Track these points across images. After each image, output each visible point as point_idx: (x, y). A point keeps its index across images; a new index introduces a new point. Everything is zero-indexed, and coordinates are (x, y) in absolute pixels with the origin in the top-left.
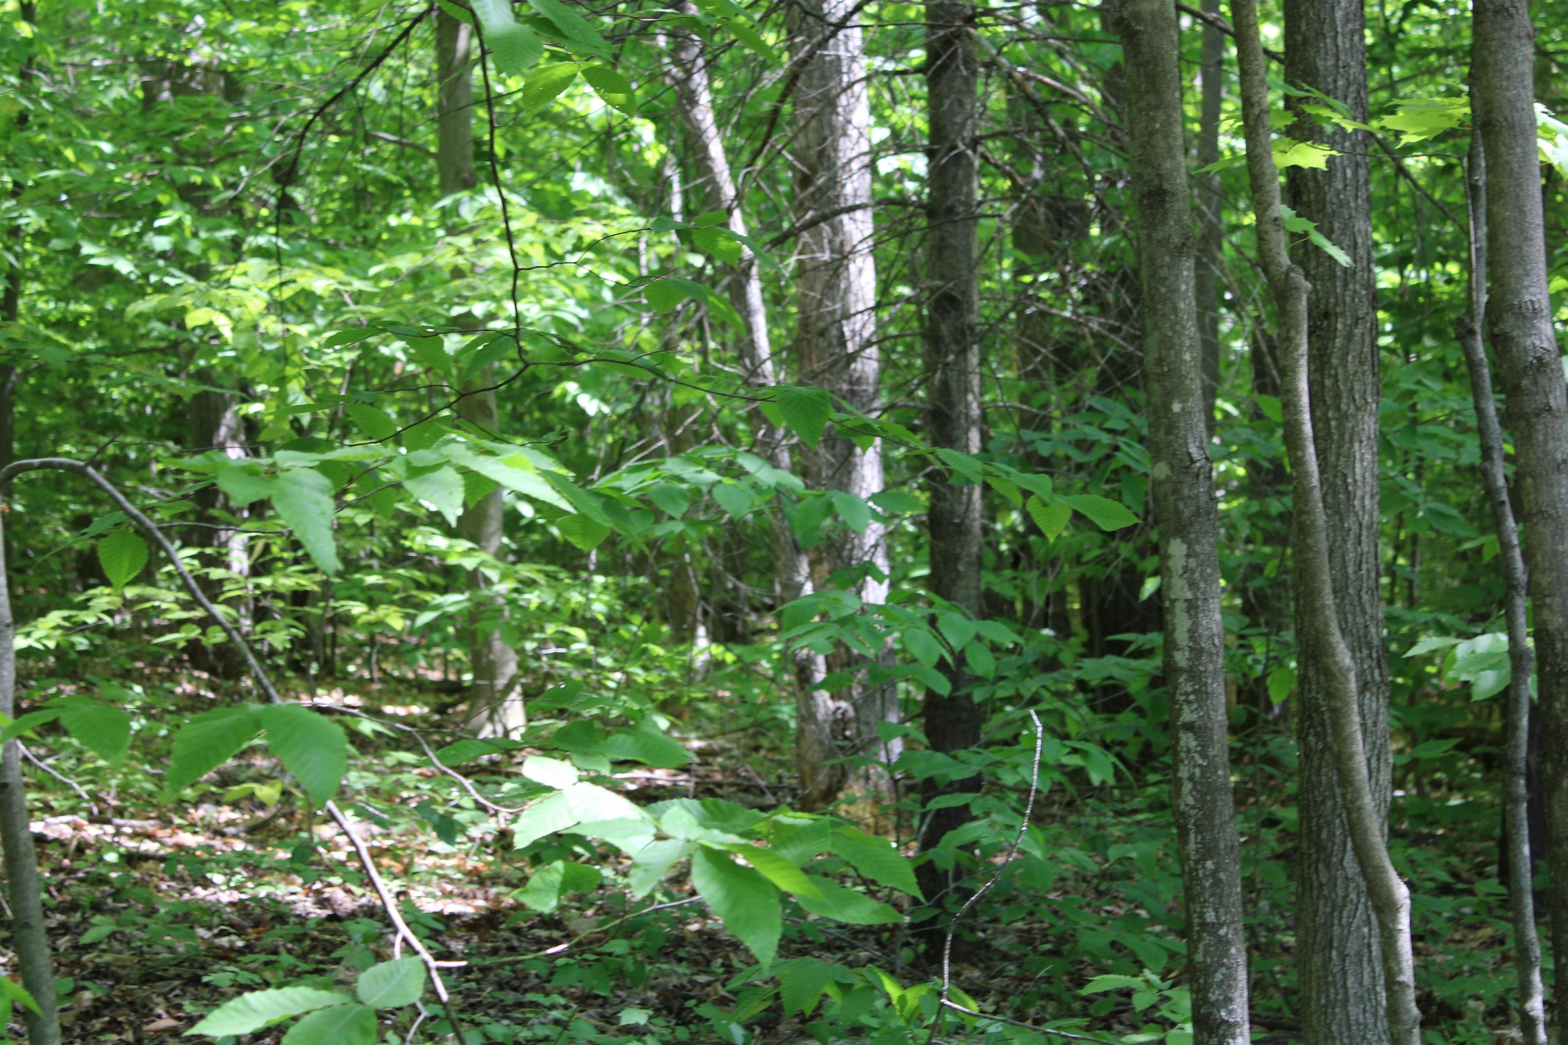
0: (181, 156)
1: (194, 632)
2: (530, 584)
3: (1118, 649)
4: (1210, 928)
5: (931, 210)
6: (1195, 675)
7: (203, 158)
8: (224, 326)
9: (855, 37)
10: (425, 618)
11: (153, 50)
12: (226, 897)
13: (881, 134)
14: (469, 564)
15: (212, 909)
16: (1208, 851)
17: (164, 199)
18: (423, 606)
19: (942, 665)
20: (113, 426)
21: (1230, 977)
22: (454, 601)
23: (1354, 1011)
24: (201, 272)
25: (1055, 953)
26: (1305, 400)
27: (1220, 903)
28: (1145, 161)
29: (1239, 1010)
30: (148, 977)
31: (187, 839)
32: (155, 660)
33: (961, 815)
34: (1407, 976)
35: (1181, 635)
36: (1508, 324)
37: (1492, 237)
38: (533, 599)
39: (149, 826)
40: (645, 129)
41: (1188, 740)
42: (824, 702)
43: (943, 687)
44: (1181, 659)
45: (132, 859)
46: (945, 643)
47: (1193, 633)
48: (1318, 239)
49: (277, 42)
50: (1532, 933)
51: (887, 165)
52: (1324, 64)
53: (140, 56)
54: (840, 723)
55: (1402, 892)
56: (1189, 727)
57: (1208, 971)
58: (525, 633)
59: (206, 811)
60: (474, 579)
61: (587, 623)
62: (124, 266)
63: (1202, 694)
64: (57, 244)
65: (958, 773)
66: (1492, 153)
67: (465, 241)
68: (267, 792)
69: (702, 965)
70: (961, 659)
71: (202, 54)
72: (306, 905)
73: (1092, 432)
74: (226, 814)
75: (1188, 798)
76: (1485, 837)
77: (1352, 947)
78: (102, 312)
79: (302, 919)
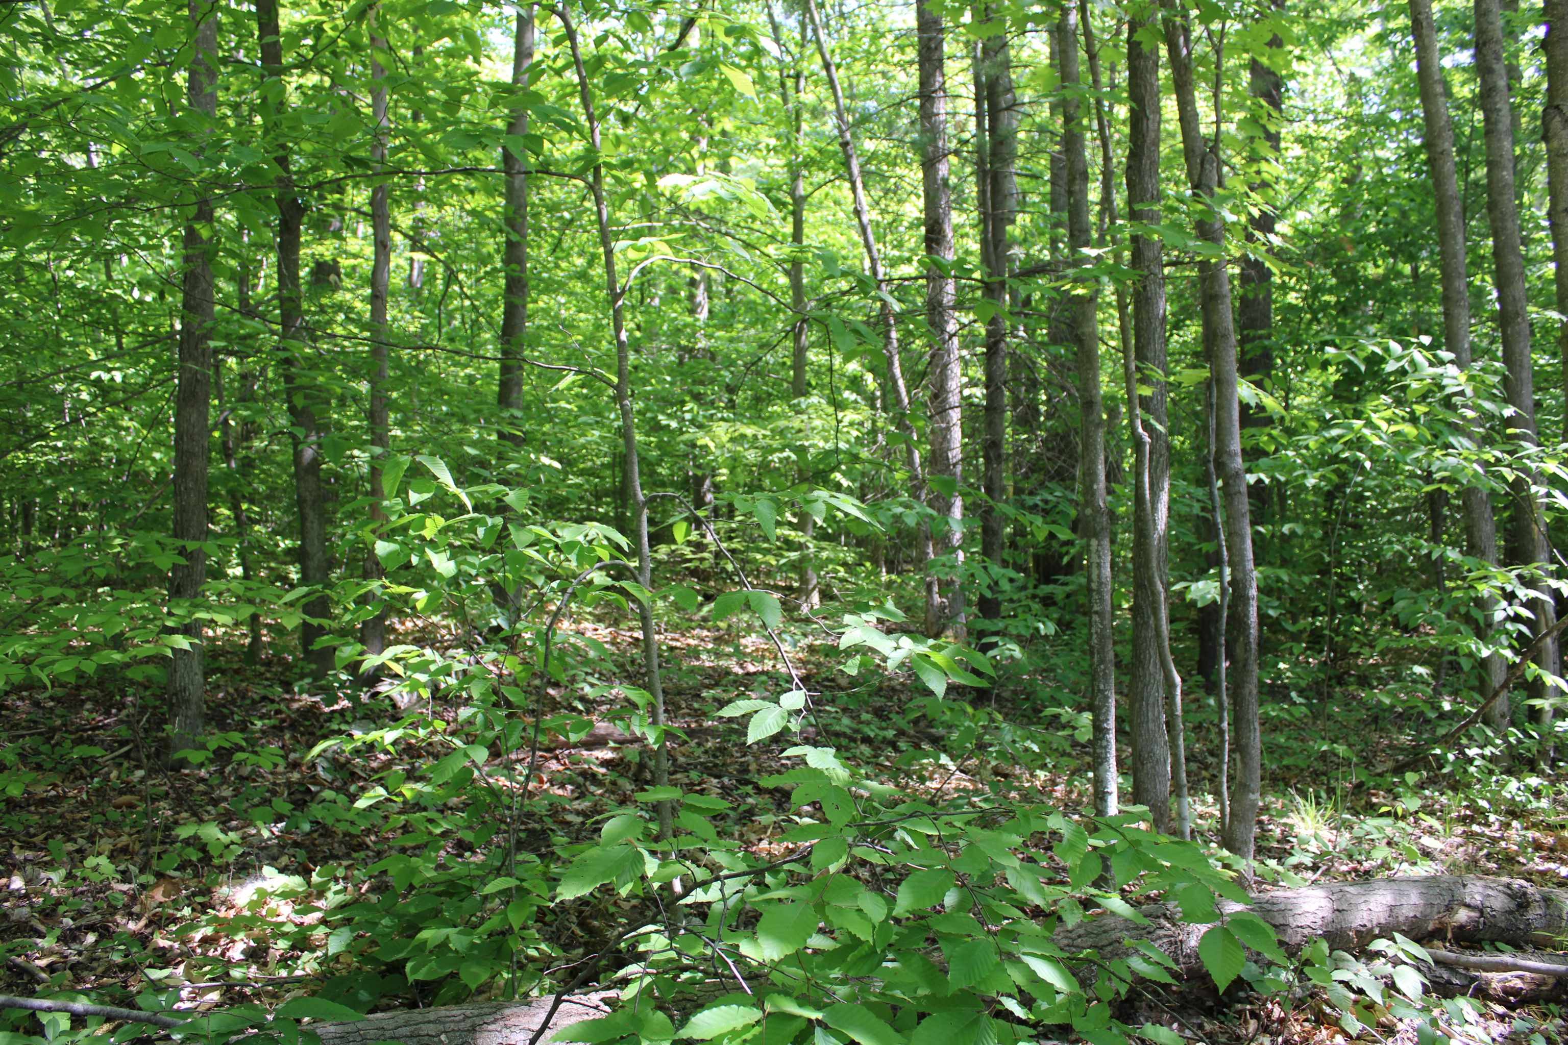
0: (695, 382)
1: (697, 563)
2: (823, 549)
3: (1055, 582)
4: (1102, 692)
5: (987, 408)
6: (1099, 592)
7: (702, 383)
8: (712, 445)
9: (956, 340)
10: (783, 561)
11: (683, 342)
12: (707, 664)
13: (965, 380)
14: (802, 540)
15: (702, 669)
16: (1102, 661)
17: (687, 398)
18: (782, 556)
19: (989, 587)
20: (663, 484)
21: (1108, 710)
22: (794, 555)
23: (1151, 725)
24: (700, 426)
25: (1027, 699)
26: (1147, 486)
27: (1106, 682)
28: (1086, 390)
29: (1111, 724)
30: (679, 693)
31: (692, 642)
32: (678, 573)
33: (994, 645)
34: (1179, 712)
35: (1094, 577)
36: (1225, 458)
37: (1218, 424)
38: (824, 555)
39: (677, 636)
40: (869, 377)
41: (1095, 618)
42: (937, 599)
43: (989, 594)
44: (1094, 586)
45: (672, 649)
46: (990, 577)
47: (1099, 576)
48: (1153, 421)
49: (731, 340)
50: (1225, 697)
51: (966, 392)
52: (1150, 355)
53: (679, 345)
54: (942, 607)
55: (1178, 680)
56: (1096, 613)
57: (1100, 708)
58: (821, 568)
59: (697, 632)
60: (801, 547)
61: (845, 564)
62: (674, 424)
63: (1102, 599)
64: (649, 415)
65: (994, 629)
66: (1219, 391)
67: (805, 417)
68: (722, 625)
69: (890, 699)
70: (996, 583)
71: (702, 344)
72: (737, 670)
73: (1050, 498)
74: (705, 633)
75: (1095, 640)
76: (1191, 660)
77: (1151, 700)
78: (661, 441)
79: (736, 674)
